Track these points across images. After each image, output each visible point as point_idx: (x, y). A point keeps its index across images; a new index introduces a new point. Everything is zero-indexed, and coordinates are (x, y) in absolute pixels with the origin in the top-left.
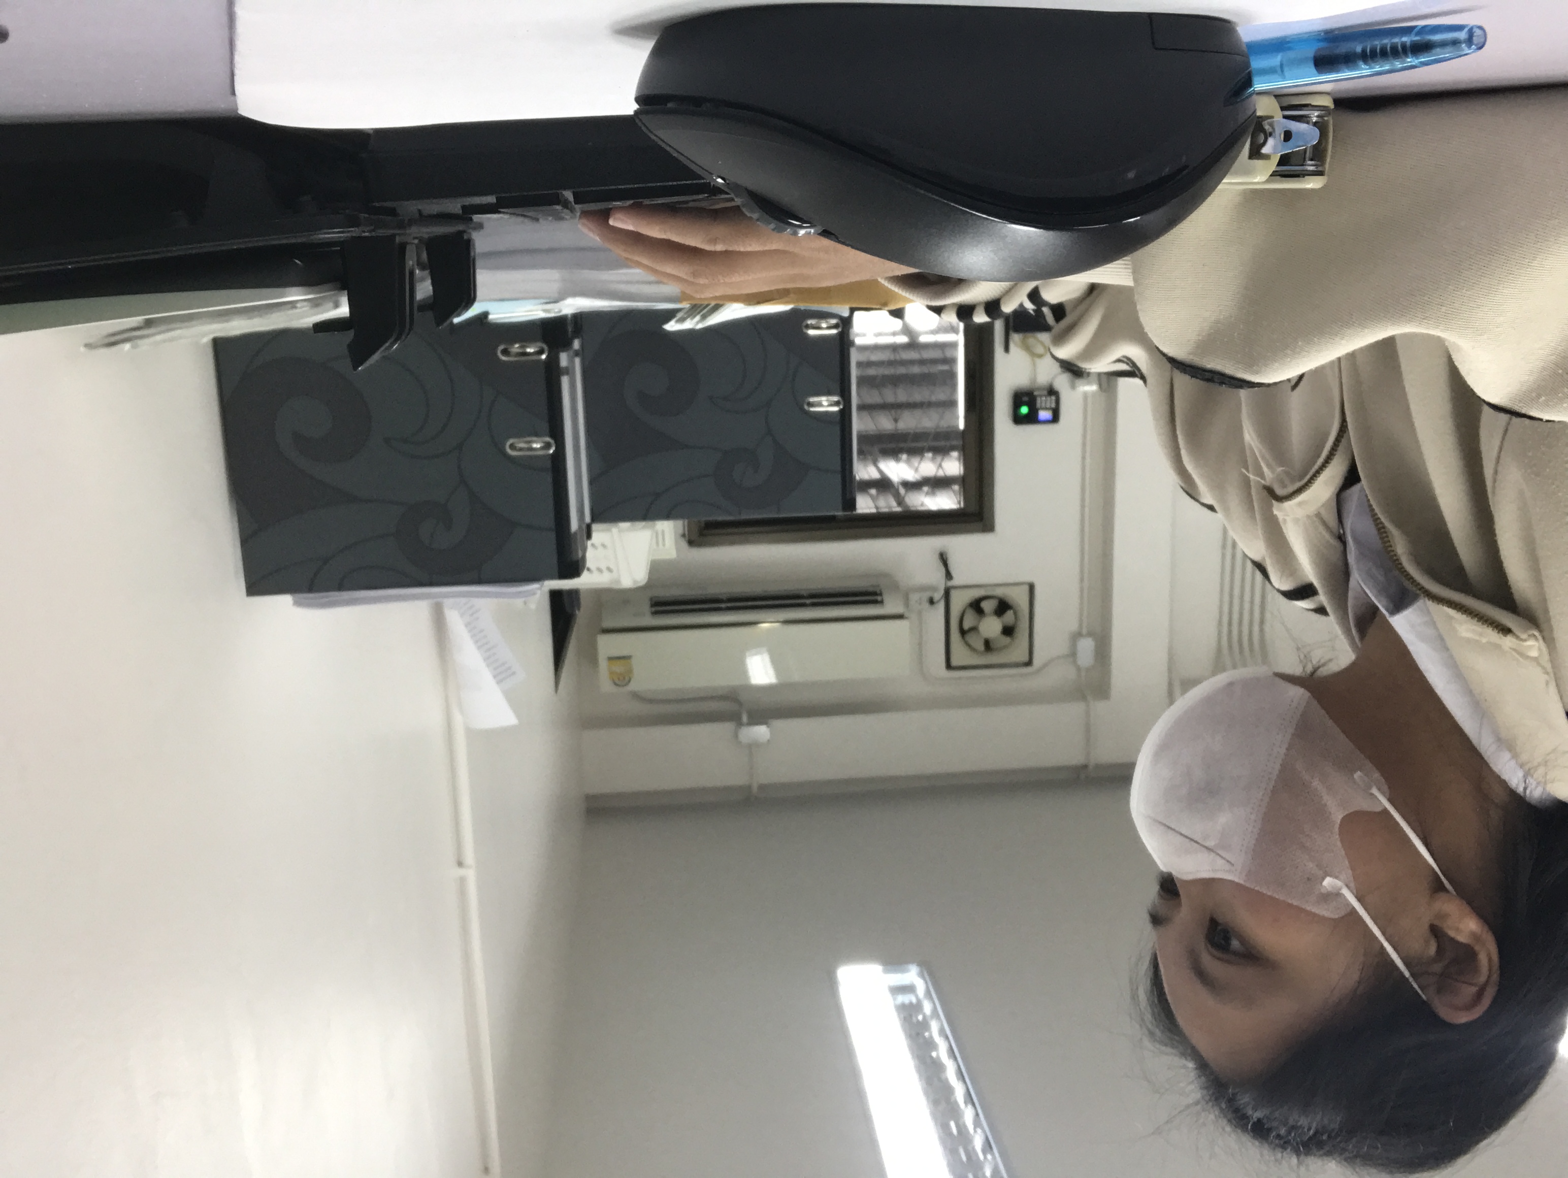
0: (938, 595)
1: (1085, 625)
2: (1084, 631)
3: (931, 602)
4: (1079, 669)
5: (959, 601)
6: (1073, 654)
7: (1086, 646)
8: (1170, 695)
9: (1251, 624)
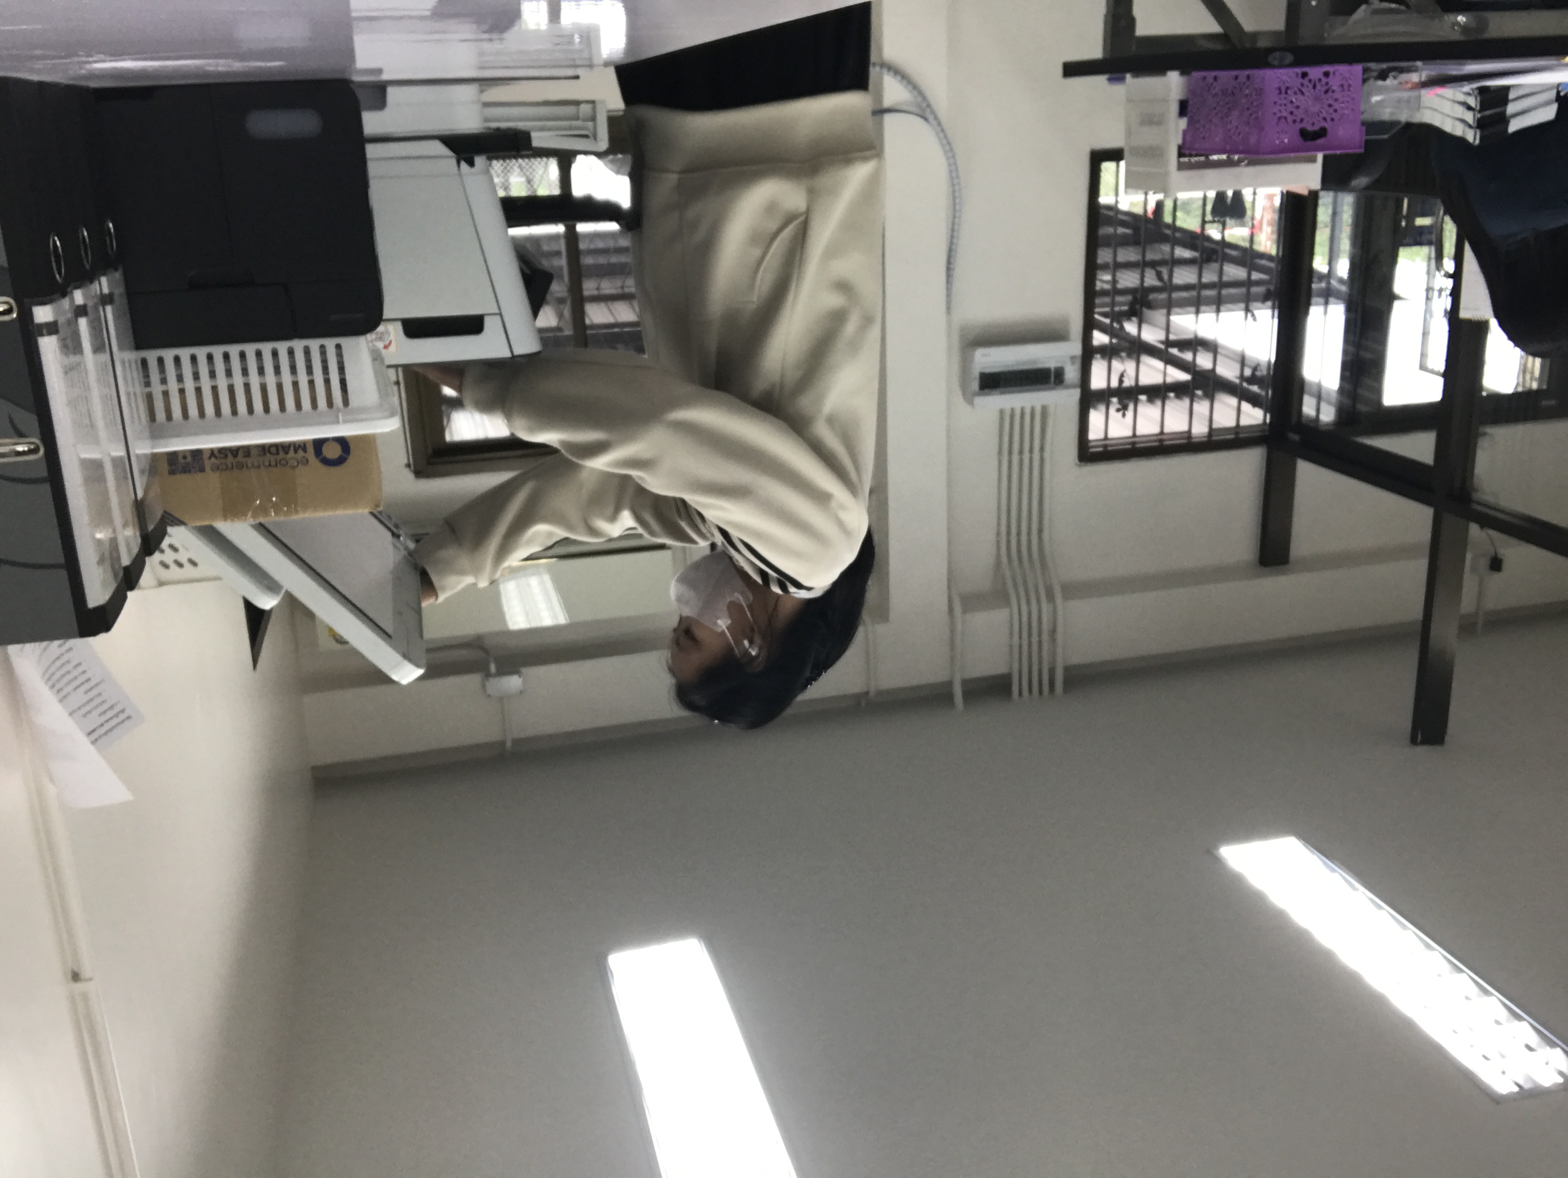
8: (951, 610)
9: (1029, 533)
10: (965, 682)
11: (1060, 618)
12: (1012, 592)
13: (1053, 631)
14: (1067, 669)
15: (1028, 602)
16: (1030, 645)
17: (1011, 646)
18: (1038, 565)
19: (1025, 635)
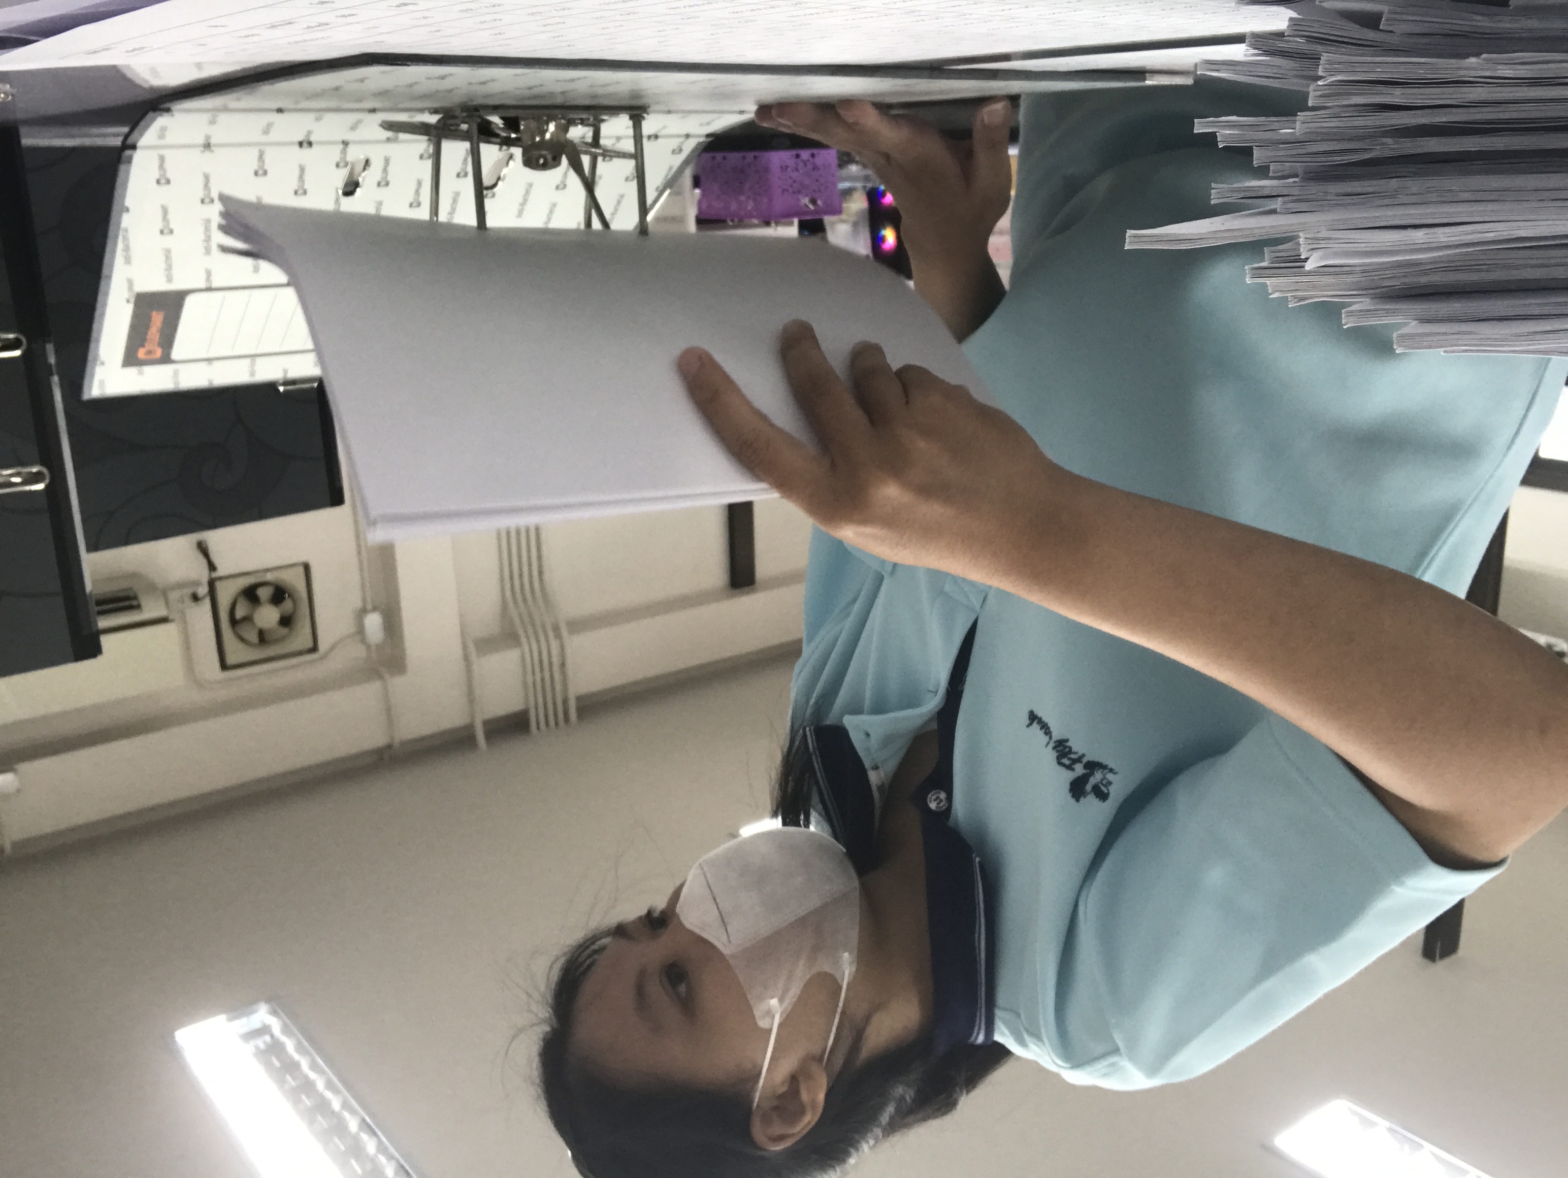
0: (203, 590)
1: (369, 599)
2: (369, 607)
3: (195, 598)
4: (368, 647)
5: (226, 593)
6: (360, 631)
7: (374, 622)
8: (466, 658)
9: (531, 575)
10: (486, 723)
11: (568, 651)
12: (521, 632)
13: (563, 665)
14: (579, 699)
15: (538, 641)
16: (543, 680)
17: (525, 685)
18: (541, 604)
19: (537, 670)
